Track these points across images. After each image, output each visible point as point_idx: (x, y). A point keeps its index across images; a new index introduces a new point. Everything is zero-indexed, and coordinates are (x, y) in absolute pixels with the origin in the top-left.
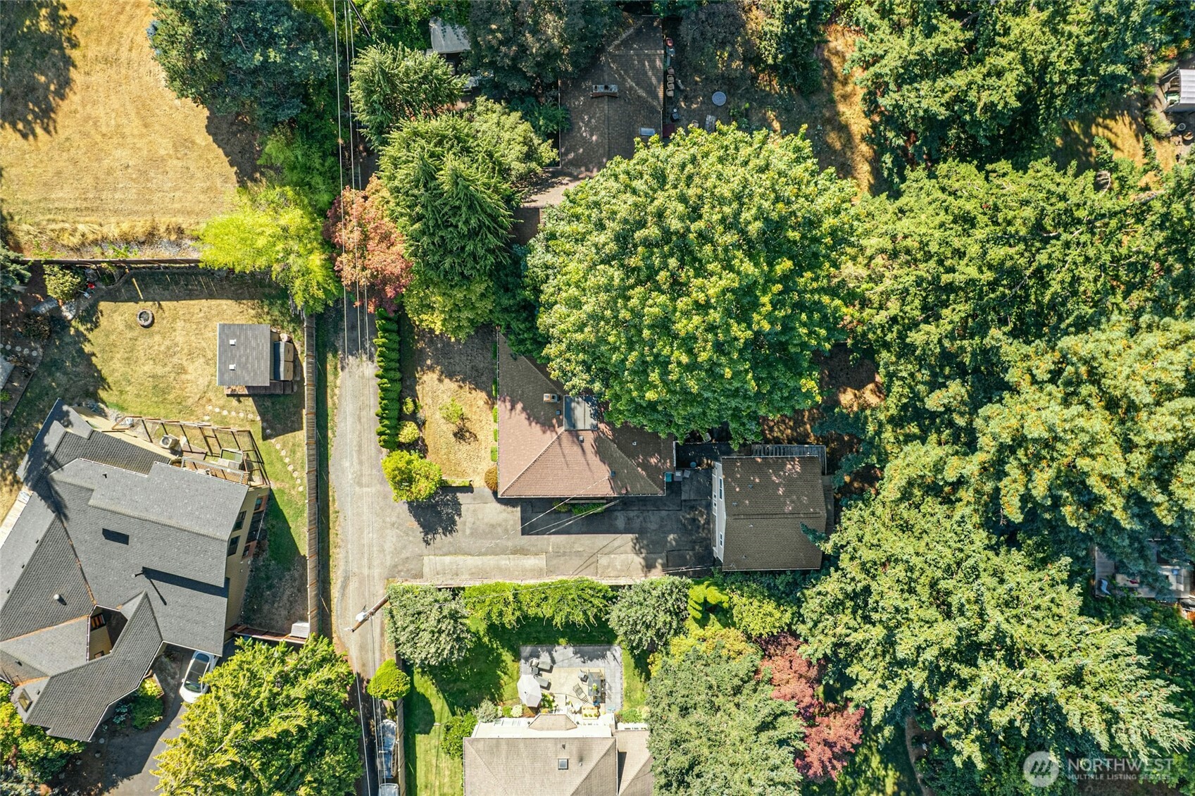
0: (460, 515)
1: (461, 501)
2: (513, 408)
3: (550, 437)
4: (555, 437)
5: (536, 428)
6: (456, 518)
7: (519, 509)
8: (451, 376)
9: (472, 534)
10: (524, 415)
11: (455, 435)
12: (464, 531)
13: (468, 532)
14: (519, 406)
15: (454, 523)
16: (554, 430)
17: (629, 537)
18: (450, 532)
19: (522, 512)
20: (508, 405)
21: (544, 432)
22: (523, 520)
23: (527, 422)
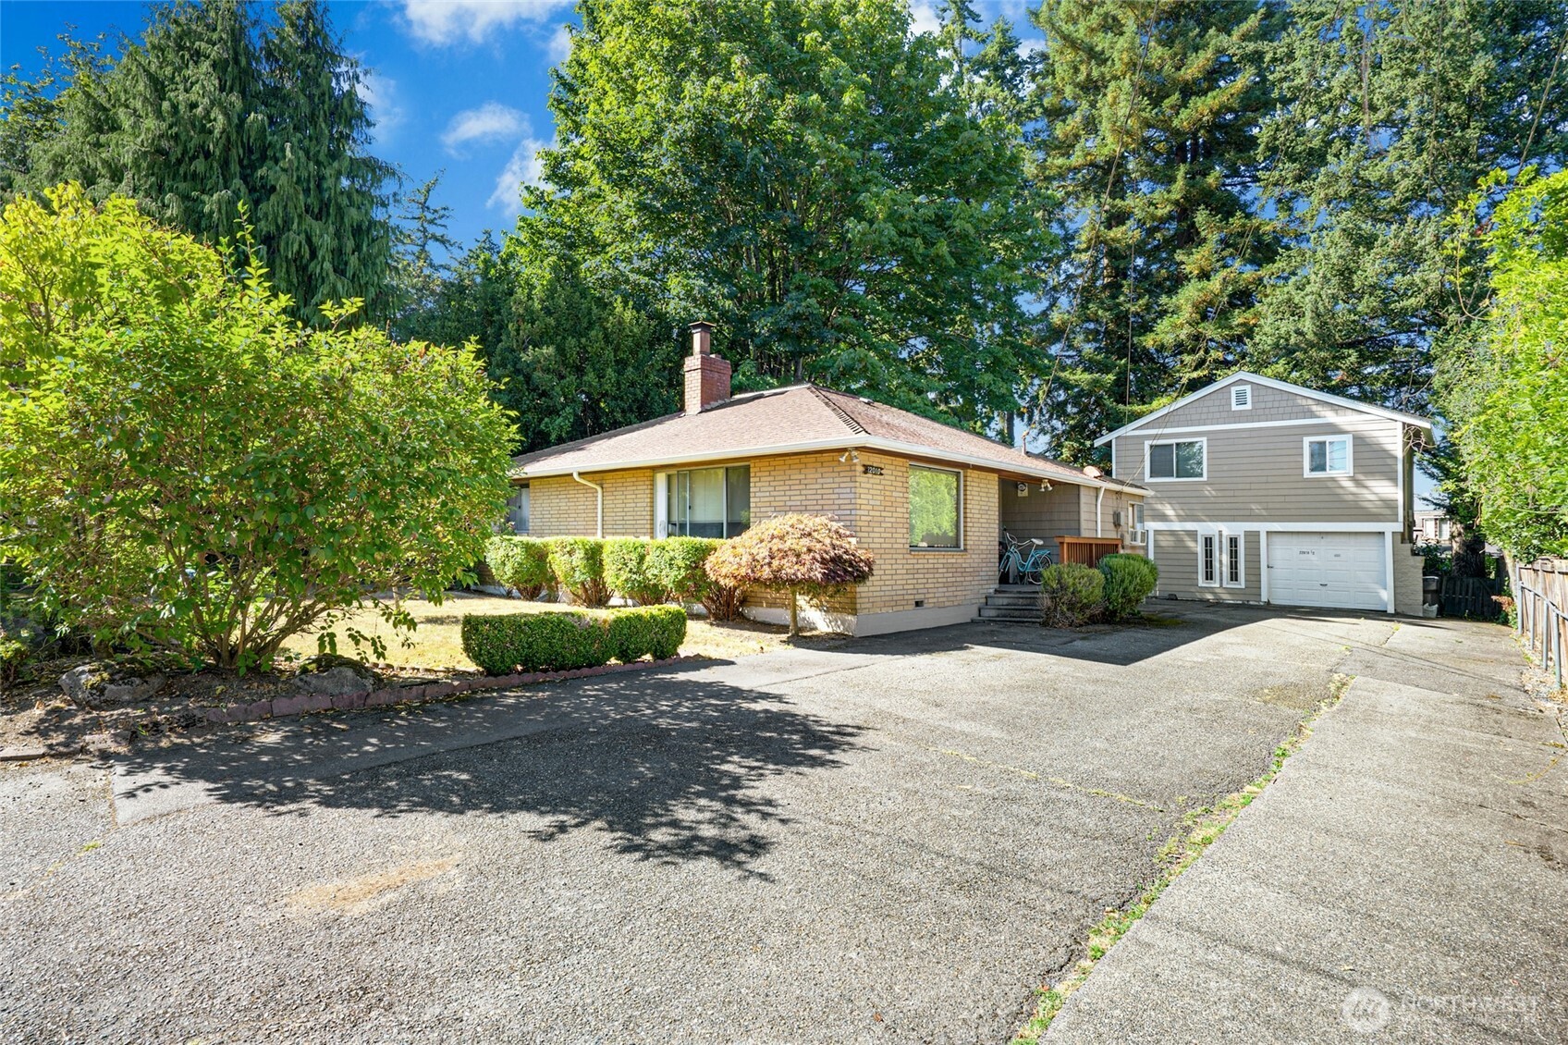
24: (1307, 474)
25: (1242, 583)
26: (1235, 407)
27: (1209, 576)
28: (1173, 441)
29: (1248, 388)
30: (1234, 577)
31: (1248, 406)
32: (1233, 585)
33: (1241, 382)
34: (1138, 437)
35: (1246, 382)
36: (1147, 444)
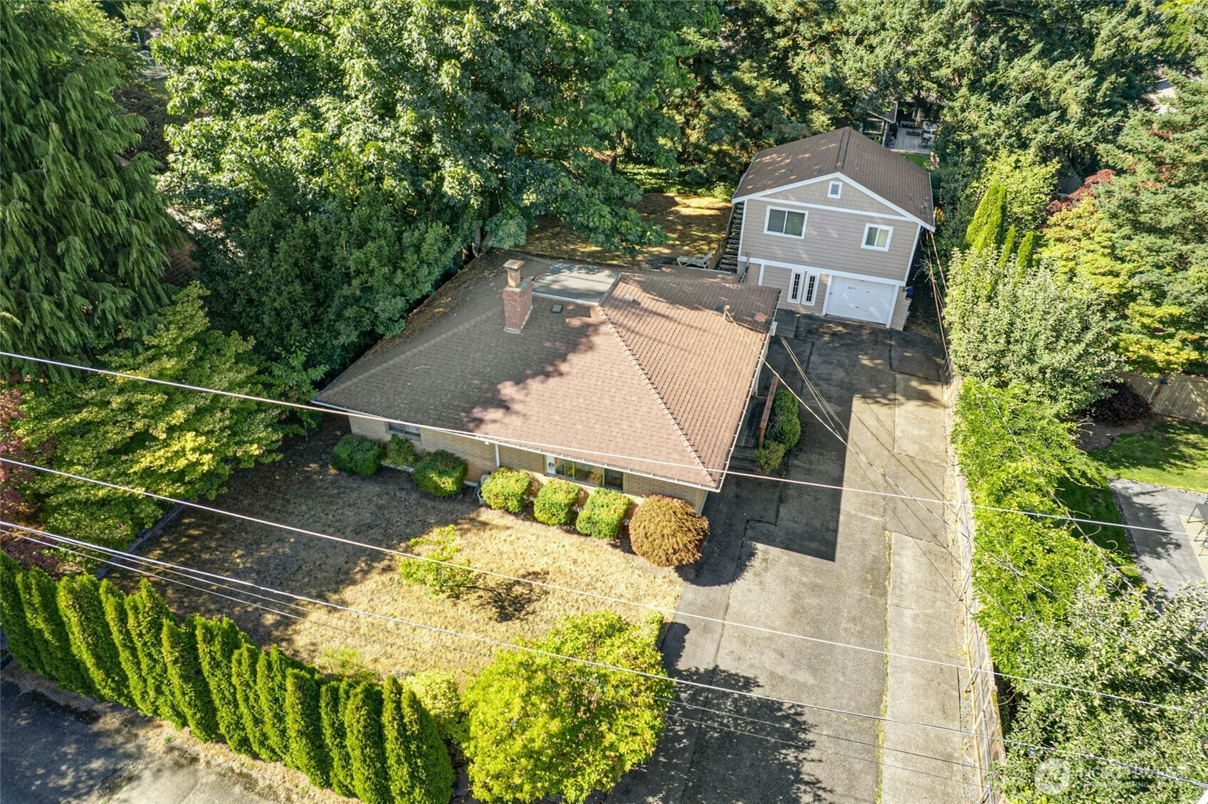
0: (748, 683)
1: (704, 665)
2: (504, 405)
3: (607, 341)
4: (609, 328)
5: (576, 363)
6: (756, 694)
7: (760, 547)
8: (343, 578)
9: (813, 670)
10: (535, 385)
11: (504, 617)
12: (802, 686)
13: (804, 677)
14: (508, 390)
15: (770, 707)
16: (595, 327)
17: (858, 404)
18: (800, 726)
19: (770, 541)
20: (494, 414)
21: (591, 347)
22: (790, 544)
23: (553, 382)
24: (863, 246)
25: (812, 303)
26: (830, 195)
27: (794, 296)
28: (787, 210)
29: (841, 184)
30: (809, 299)
31: (838, 197)
32: (808, 304)
33: (837, 179)
34: (765, 202)
35: (840, 180)
36: (769, 208)
